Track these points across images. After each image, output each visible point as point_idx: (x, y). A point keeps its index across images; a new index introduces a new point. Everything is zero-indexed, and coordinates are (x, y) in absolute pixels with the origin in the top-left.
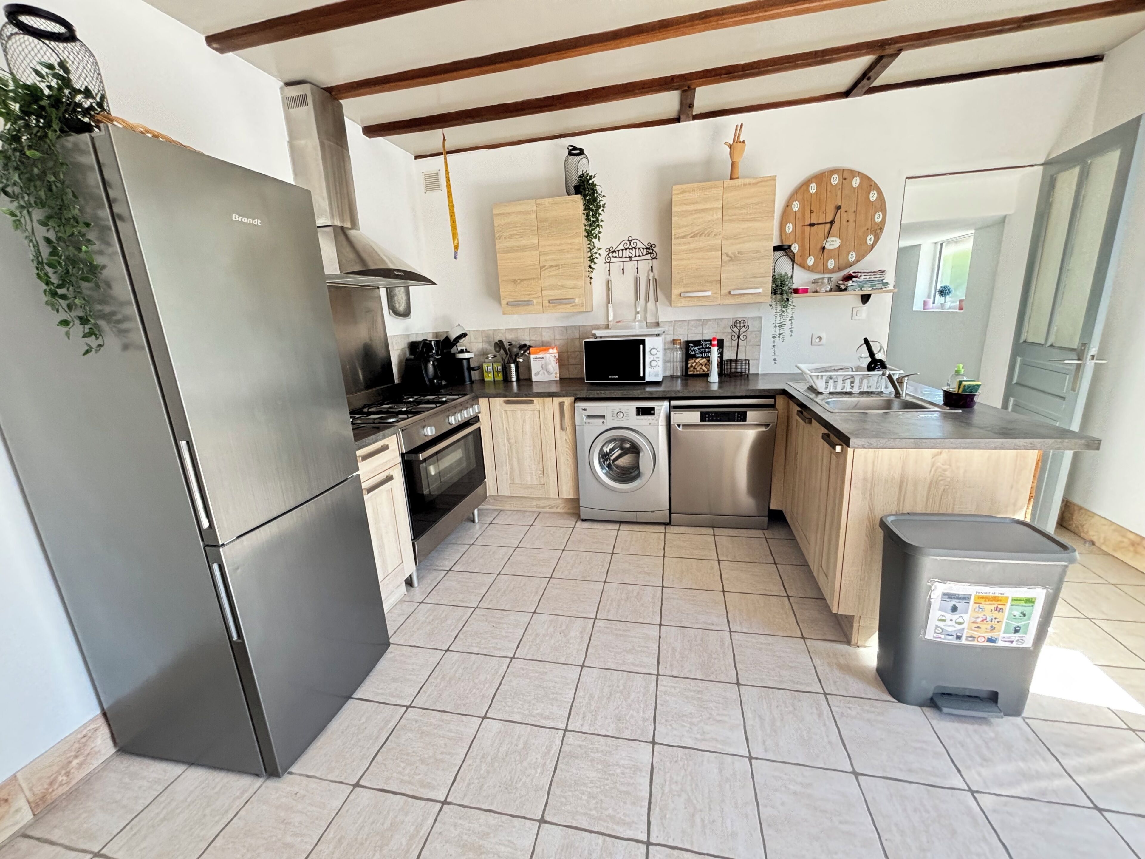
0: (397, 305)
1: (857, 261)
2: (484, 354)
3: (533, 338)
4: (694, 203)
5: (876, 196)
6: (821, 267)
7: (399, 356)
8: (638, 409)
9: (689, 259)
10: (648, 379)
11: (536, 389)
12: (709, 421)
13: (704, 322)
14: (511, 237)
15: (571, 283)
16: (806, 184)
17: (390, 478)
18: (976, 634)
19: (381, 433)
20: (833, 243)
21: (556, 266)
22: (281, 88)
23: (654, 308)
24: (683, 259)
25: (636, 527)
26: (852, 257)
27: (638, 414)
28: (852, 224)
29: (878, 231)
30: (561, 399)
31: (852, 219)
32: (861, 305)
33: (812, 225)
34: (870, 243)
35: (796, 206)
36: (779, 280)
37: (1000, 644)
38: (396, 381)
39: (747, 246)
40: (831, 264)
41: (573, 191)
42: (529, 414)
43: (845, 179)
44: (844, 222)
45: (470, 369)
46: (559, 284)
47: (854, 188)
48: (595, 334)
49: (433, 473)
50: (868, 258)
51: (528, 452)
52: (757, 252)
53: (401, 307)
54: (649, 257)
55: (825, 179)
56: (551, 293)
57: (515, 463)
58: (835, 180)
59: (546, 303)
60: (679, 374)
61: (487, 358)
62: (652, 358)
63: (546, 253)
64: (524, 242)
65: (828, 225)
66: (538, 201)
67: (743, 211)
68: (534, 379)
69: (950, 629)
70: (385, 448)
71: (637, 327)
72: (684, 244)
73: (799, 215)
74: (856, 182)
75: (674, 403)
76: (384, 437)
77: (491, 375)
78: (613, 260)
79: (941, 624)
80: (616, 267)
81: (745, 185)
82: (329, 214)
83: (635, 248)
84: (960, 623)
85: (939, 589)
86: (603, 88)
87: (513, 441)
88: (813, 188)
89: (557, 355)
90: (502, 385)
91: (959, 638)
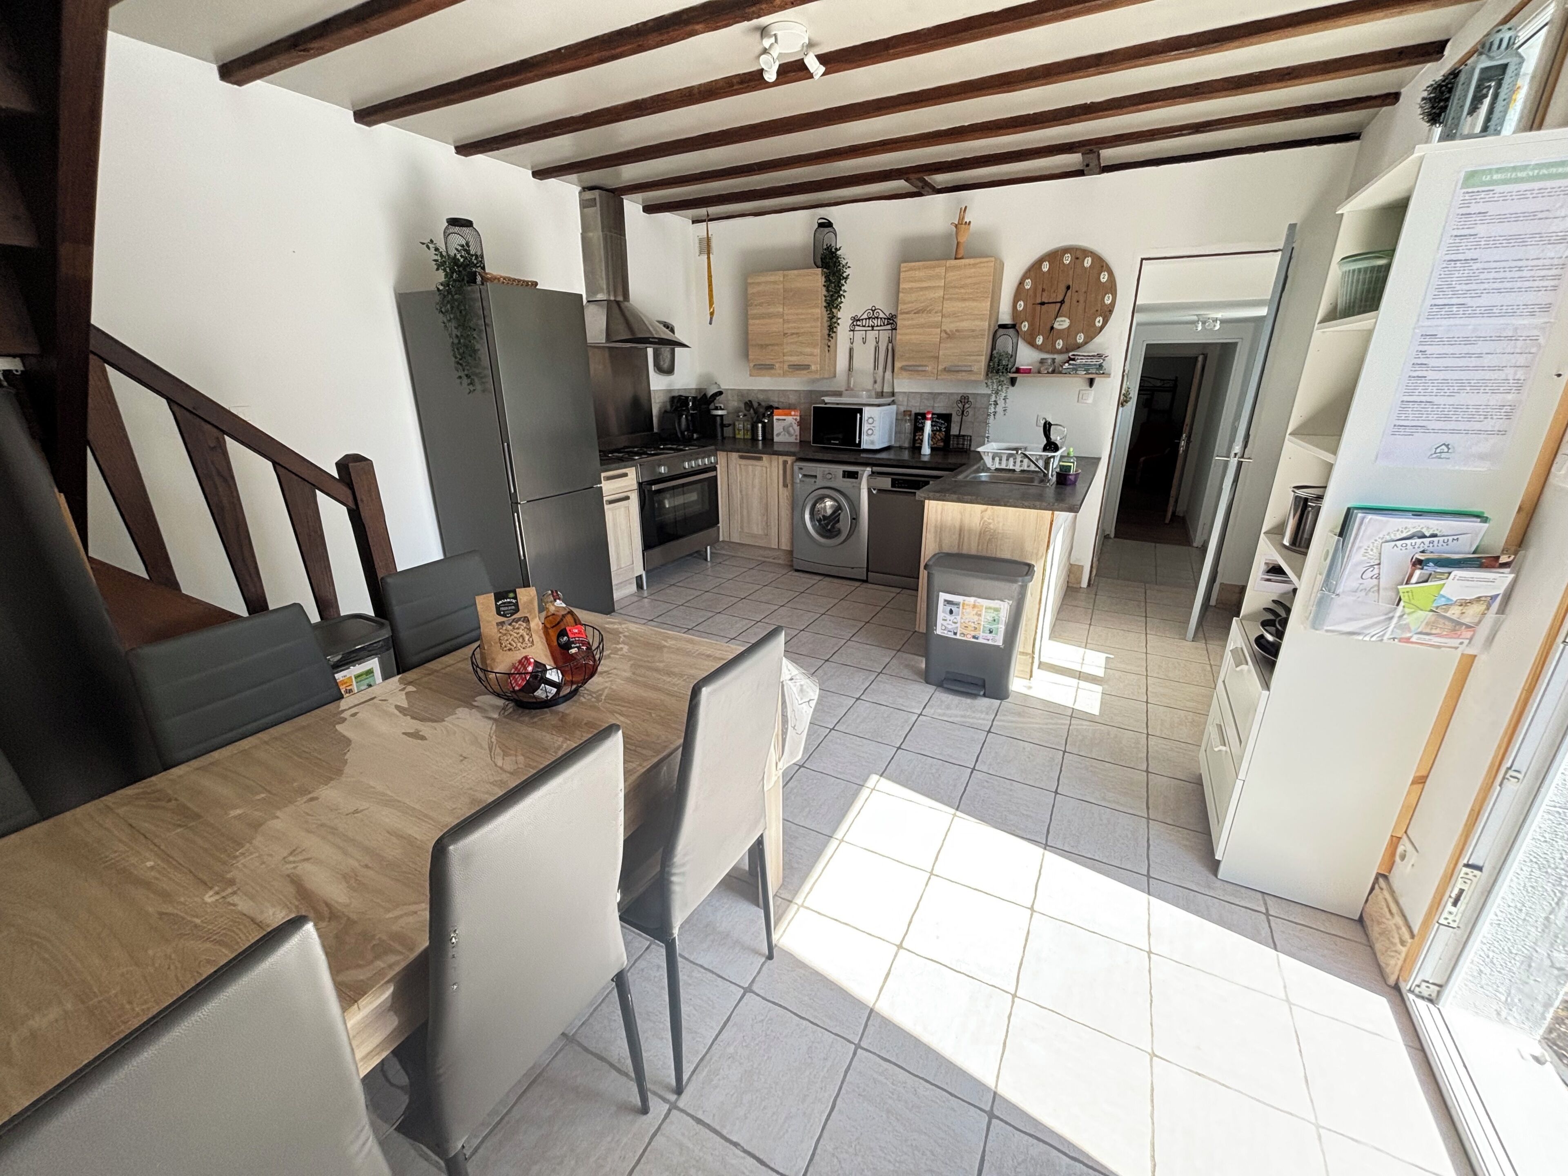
0: (662, 363)
1: (1086, 343)
2: (737, 411)
3: (782, 400)
4: (921, 280)
5: (1106, 277)
6: (1049, 347)
7: (660, 408)
8: (844, 472)
9: (911, 334)
10: (864, 446)
11: (776, 448)
12: (899, 487)
13: (934, 396)
14: (761, 304)
15: (808, 350)
16: (1039, 262)
17: (627, 498)
18: (965, 632)
19: (623, 464)
20: (1062, 323)
21: (797, 334)
22: (580, 193)
23: (890, 377)
24: (906, 334)
25: (836, 580)
26: (1080, 338)
27: (844, 477)
28: (1081, 305)
29: (1108, 313)
30: (785, 458)
31: (1082, 300)
32: (1088, 388)
33: (1043, 304)
34: (1098, 325)
35: (1028, 284)
36: (996, 360)
37: (980, 641)
38: (655, 430)
39: (965, 325)
40: (1060, 344)
41: (819, 263)
42: (759, 468)
43: (1077, 258)
44: (1074, 301)
45: (723, 426)
46: (799, 350)
47: (1086, 268)
48: (824, 401)
49: (667, 506)
50: (1098, 340)
51: (755, 503)
52: (973, 331)
53: (666, 365)
54: (889, 327)
55: (1058, 258)
56: (790, 358)
57: (745, 513)
58: (1067, 259)
59: (786, 367)
60: (906, 445)
61: (739, 416)
62: (870, 426)
63: (788, 322)
64: (772, 310)
65: (1059, 305)
66: (786, 272)
67: (963, 291)
68: (776, 439)
69: (950, 627)
70: (625, 475)
71: (864, 396)
72: (908, 319)
73: (1031, 293)
74: (1088, 262)
75: (876, 469)
76: (625, 467)
77: (742, 432)
78: (857, 328)
79: (945, 623)
80: (859, 335)
81: (965, 265)
82: (605, 291)
83: (877, 318)
84: (955, 623)
85: (943, 596)
86: (834, 178)
87: (744, 493)
88: (1046, 267)
89: (798, 418)
90: (750, 442)
91: (955, 634)
